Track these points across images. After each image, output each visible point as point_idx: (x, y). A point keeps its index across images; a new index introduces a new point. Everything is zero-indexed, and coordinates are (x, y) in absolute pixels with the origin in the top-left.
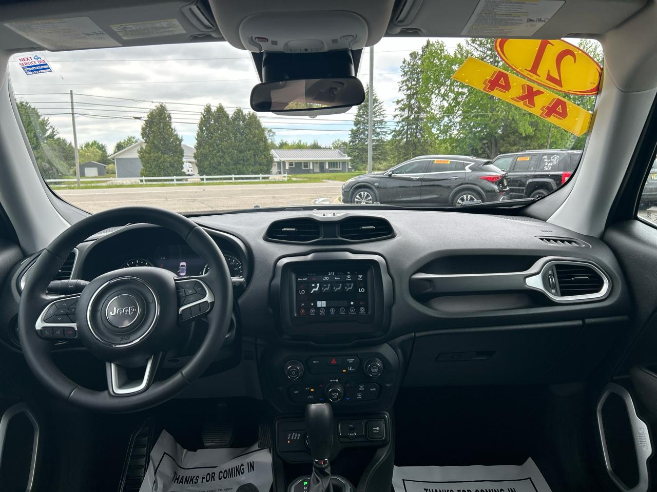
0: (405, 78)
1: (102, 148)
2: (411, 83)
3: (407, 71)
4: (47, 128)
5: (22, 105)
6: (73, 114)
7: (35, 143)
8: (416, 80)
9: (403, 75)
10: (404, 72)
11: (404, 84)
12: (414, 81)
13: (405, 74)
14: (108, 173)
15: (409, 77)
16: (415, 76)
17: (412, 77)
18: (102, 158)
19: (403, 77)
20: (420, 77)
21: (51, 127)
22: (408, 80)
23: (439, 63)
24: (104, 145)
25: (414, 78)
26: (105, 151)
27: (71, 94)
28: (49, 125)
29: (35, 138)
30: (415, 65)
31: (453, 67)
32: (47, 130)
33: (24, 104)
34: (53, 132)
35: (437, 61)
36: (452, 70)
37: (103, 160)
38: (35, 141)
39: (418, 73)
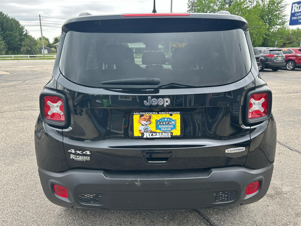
0: (189, 9)
1: (47, 40)
2: (192, 11)
3: (190, 5)
4: (24, 30)
5: (12, 19)
6: (41, 25)
7: (19, 37)
8: (194, 10)
9: (188, 7)
10: (189, 6)
11: (189, 12)
12: (193, 10)
13: (189, 7)
14: (52, 52)
15: (191, 9)
16: (194, 8)
17: (192, 8)
18: (48, 45)
19: (188, 8)
20: (196, 9)
21: (26, 30)
22: (190, 10)
23: (204, 3)
24: (48, 38)
25: (193, 9)
26: (48, 41)
27: (40, 16)
28: (25, 29)
29: (19, 35)
30: (194, 3)
31: (211, 4)
32: (24, 31)
33: (13, 19)
34: (26, 32)
35: (203, 1)
36: (210, 6)
37: (49, 46)
38: (19, 36)
39: (195, 7)
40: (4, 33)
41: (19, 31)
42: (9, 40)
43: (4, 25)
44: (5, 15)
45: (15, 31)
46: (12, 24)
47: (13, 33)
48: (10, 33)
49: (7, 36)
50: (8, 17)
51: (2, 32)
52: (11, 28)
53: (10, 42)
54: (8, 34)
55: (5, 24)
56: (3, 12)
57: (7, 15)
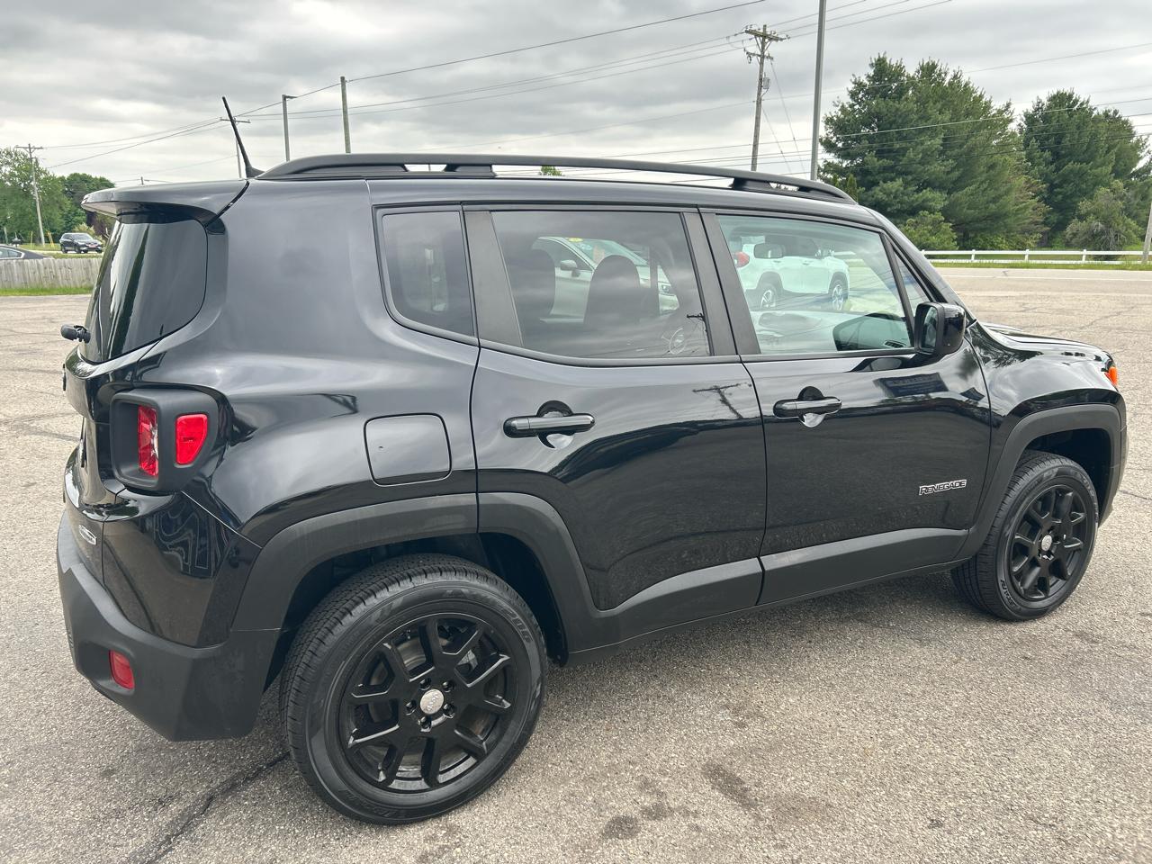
5: (1107, 116)
32: (1141, 158)
33: (1111, 113)
40: (1058, 169)
41: (1117, 161)
42: (1069, 193)
43: (1066, 141)
44: (1079, 103)
45: (1099, 160)
46: (1094, 136)
47: (1090, 169)
48: (1080, 168)
49: (1065, 180)
50: (1090, 109)
51: (1052, 167)
52: (1088, 148)
53: (1069, 201)
54: (1072, 171)
55: (1069, 135)
56: (1074, 96)
57: (1088, 102)
